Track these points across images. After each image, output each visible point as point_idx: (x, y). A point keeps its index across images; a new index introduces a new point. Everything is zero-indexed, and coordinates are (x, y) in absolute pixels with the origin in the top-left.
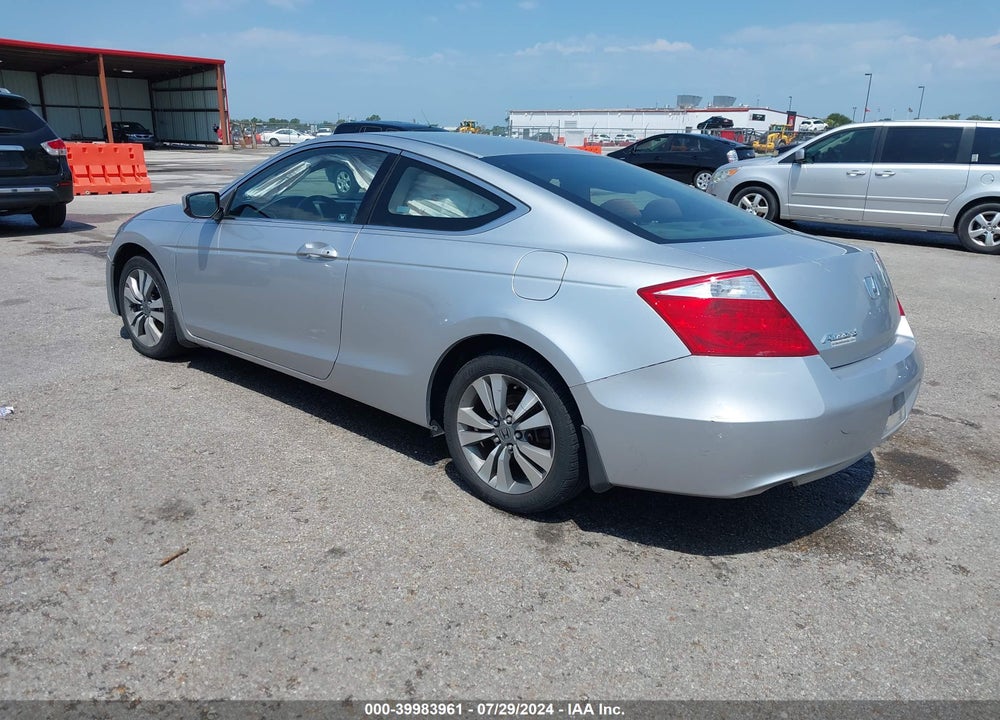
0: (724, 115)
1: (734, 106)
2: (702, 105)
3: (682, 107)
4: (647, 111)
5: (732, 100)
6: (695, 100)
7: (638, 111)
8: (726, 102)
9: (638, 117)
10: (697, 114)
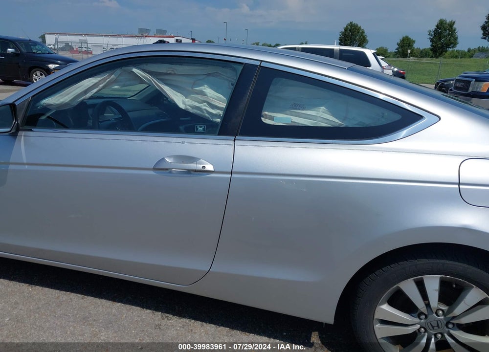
0: (165, 39)
1: (166, 35)
2: (151, 34)
3: (142, 35)
4: (125, 36)
5: (165, 32)
6: (148, 31)
7: (120, 36)
8: (161, 32)
9: (120, 39)
10: (151, 38)
